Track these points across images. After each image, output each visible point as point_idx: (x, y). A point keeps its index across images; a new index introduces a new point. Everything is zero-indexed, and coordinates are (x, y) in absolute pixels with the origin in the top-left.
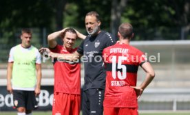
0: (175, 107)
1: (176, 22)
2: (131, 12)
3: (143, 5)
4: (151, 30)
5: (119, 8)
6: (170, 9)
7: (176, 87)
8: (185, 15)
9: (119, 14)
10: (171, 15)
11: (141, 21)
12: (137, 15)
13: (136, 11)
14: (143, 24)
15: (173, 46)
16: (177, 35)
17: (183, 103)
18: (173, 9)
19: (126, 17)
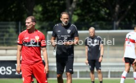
0: (109, 76)
2: (79, 11)
3: (87, 6)
5: (70, 8)
7: (110, 62)
8: (116, 14)
9: (70, 13)
12: (83, 13)
13: (82, 10)
15: (108, 33)
16: (111, 27)
17: (115, 73)
18: (108, 9)
19: (75, 14)
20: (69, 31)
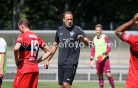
1: (58, 17)
2: (27, 9)
3: (36, 4)
4: (41, 22)
6: (55, 8)
9: (18, 10)
10: (55, 12)
11: (34, 16)
12: (32, 11)
14: (36, 18)
18: (57, 7)
20: (72, 34)
